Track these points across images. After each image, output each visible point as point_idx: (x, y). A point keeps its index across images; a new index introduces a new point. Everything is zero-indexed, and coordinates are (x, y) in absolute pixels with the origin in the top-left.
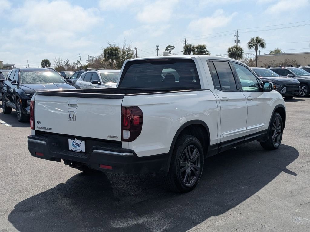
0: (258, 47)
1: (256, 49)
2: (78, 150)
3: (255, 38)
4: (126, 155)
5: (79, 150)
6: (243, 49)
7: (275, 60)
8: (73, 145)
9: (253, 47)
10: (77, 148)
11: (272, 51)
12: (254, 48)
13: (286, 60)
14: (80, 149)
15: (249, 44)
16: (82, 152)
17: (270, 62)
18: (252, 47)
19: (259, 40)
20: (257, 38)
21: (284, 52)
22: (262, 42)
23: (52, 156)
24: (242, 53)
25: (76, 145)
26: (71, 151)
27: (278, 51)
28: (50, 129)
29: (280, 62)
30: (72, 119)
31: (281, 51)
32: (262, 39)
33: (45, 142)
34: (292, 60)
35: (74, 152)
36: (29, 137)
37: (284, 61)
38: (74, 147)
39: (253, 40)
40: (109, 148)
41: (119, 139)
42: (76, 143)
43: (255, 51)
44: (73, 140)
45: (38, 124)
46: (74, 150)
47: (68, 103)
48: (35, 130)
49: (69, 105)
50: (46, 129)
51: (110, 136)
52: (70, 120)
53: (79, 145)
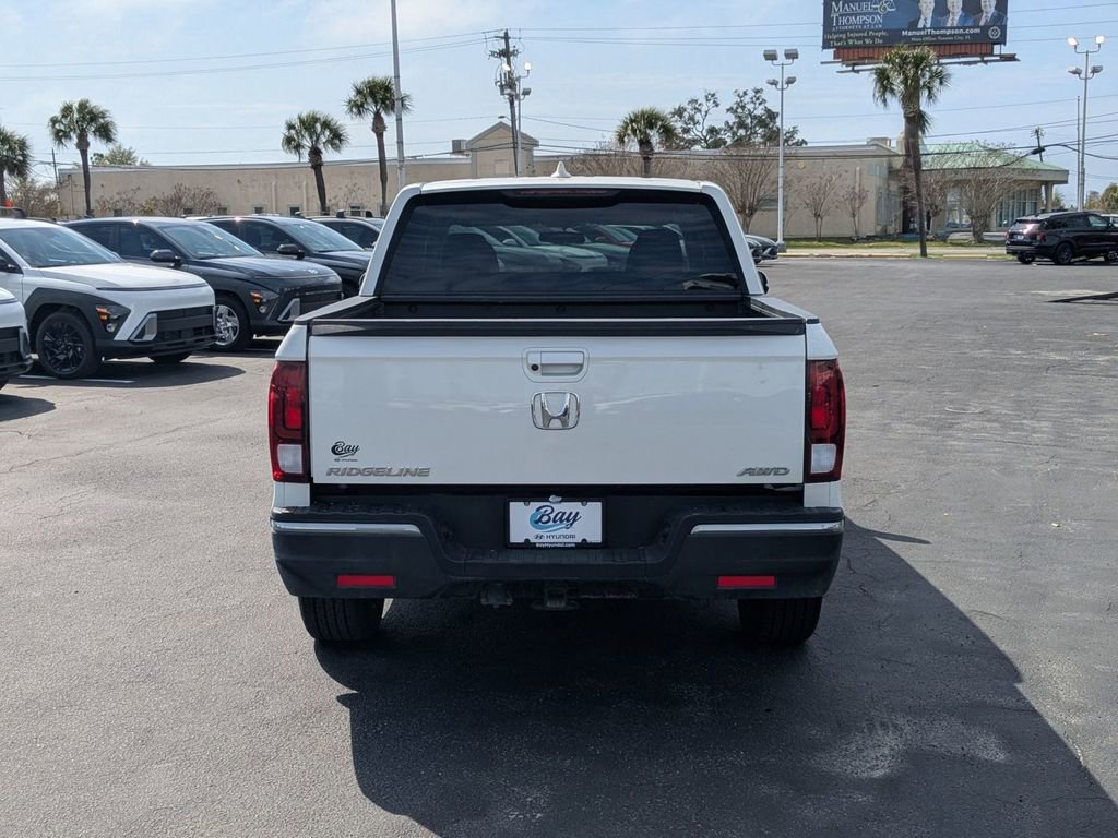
0: (91, 138)
1: (83, 146)
2: (561, 540)
3: (76, 106)
5: (571, 540)
6: (28, 143)
7: (139, 188)
8: (537, 522)
9: (70, 138)
10: (558, 533)
11: (101, 156)
12: (75, 140)
13: (178, 188)
14: (573, 536)
15: (53, 126)
16: (584, 546)
17: (118, 194)
18: (67, 136)
19: (91, 112)
20: (83, 106)
21: (144, 161)
22: (101, 121)
23: (454, 578)
24: (24, 156)
25: (551, 523)
26: (527, 546)
27: (123, 153)
29: (158, 197)
30: (556, 423)
31: (134, 155)
32: (101, 110)
33: (412, 529)
34: (197, 191)
35: (540, 548)
36: (278, 518)
37: (170, 192)
38: (540, 532)
39: (67, 110)
40: (742, 513)
41: (795, 476)
42: (552, 516)
43: (78, 151)
44: (535, 505)
45: (337, 457)
46: (544, 540)
47: (533, 362)
48: (315, 482)
49: (535, 368)
50: (393, 472)
51: (750, 471)
52: (546, 427)
53: (572, 520)
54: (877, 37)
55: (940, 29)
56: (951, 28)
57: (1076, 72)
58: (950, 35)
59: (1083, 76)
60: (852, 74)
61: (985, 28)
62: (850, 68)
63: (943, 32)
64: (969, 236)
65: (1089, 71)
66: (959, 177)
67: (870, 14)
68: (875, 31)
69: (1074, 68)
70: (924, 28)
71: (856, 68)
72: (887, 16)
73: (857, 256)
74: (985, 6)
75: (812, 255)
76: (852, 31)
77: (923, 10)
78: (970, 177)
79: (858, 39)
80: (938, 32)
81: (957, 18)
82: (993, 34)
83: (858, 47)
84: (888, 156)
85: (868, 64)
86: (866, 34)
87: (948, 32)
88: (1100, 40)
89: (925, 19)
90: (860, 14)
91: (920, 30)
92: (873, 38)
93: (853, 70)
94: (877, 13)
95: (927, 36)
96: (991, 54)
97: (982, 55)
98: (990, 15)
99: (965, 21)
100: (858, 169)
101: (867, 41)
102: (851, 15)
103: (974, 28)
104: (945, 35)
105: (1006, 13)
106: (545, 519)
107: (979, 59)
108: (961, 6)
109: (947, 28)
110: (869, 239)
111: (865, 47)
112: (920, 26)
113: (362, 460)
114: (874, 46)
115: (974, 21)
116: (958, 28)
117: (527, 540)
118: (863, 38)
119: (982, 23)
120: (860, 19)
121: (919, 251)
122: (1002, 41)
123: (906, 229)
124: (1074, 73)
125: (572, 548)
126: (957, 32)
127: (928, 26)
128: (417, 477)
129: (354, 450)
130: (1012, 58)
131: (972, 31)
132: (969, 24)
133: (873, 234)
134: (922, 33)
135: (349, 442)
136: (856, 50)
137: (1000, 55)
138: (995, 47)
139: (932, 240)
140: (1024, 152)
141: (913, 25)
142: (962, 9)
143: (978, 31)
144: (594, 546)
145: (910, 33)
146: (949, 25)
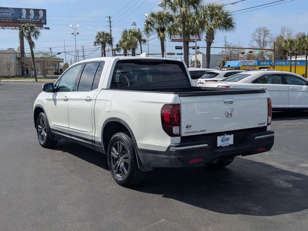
2: (226, 145)
4: (264, 137)
5: (228, 144)
10: (226, 143)
14: (228, 143)
16: (230, 145)
26: (221, 147)
28: (204, 131)
30: (230, 116)
33: (206, 145)
35: (223, 147)
38: (223, 143)
41: (266, 124)
44: (222, 136)
46: (223, 145)
47: (225, 101)
48: (182, 136)
49: (225, 102)
50: (199, 131)
51: (260, 124)
52: (228, 117)
53: (228, 139)
54: (10, 19)
55: (28, 19)
56: (31, 19)
57: (73, 34)
58: (31, 21)
59: (74, 35)
60: (3, 29)
61: (41, 20)
62: (2, 28)
63: (29, 20)
64: (42, 76)
65: (76, 33)
66: (38, 60)
67: (8, 13)
68: (9, 18)
69: (72, 33)
70: (24, 18)
71: (4, 28)
72: (12, 14)
73: (17, 82)
74: (40, 14)
75: (3, 81)
76: (2, 17)
77: (23, 13)
78: (41, 60)
79: (4, 19)
80: (28, 20)
81: (33, 16)
82: (43, 21)
83: (5, 22)
84: (16, 53)
85: (8, 27)
86: (7, 18)
87: (31, 20)
88: (78, 26)
89: (24, 16)
90: (4, 13)
91: (23, 19)
92: (9, 20)
93: (3, 28)
94: (9, 13)
95: (25, 20)
96: (43, 27)
97: (40, 27)
98: (42, 16)
99: (35, 17)
100: (8, 57)
101: (7, 20)
102: (2, 13)
103: (38, 19)
104: (30, 21)
105: (46, 16)
106: (224, 140)
107: (39, 28)
108: (33, 13)
109: (30, 19)
110: (13, 77)
111: (6, 22)
112: (22, 17)
113: (192, 129)
114: (9, 22)
115: (38, 18)
116: (33, 19)
117: (220, 145)
118: (6, 19)
119: (40, 18)
120: (4, 14)
121: (35, 80)
122: (45, 24)
123: (23, 74)
124: (72, 34)
125: (228, 146)
126: (33, 20)
127: (25, 18)
128: (203, 132)
129: (191, 126)
130: (48, 28)
131: (37, 20)
132: (36, 18)
133: (14, 75)
134: (23, 20)
135: (190, 124)
136: (4, 23)
137: (45, 27)
138: (44, 25)
139: (32, 77)
140: (56, 54)
141: (20, 17)
142: (34, 14)
143: (39, 20)
144: (232, 145)
145: (20, 19)
146: (31, 18)
